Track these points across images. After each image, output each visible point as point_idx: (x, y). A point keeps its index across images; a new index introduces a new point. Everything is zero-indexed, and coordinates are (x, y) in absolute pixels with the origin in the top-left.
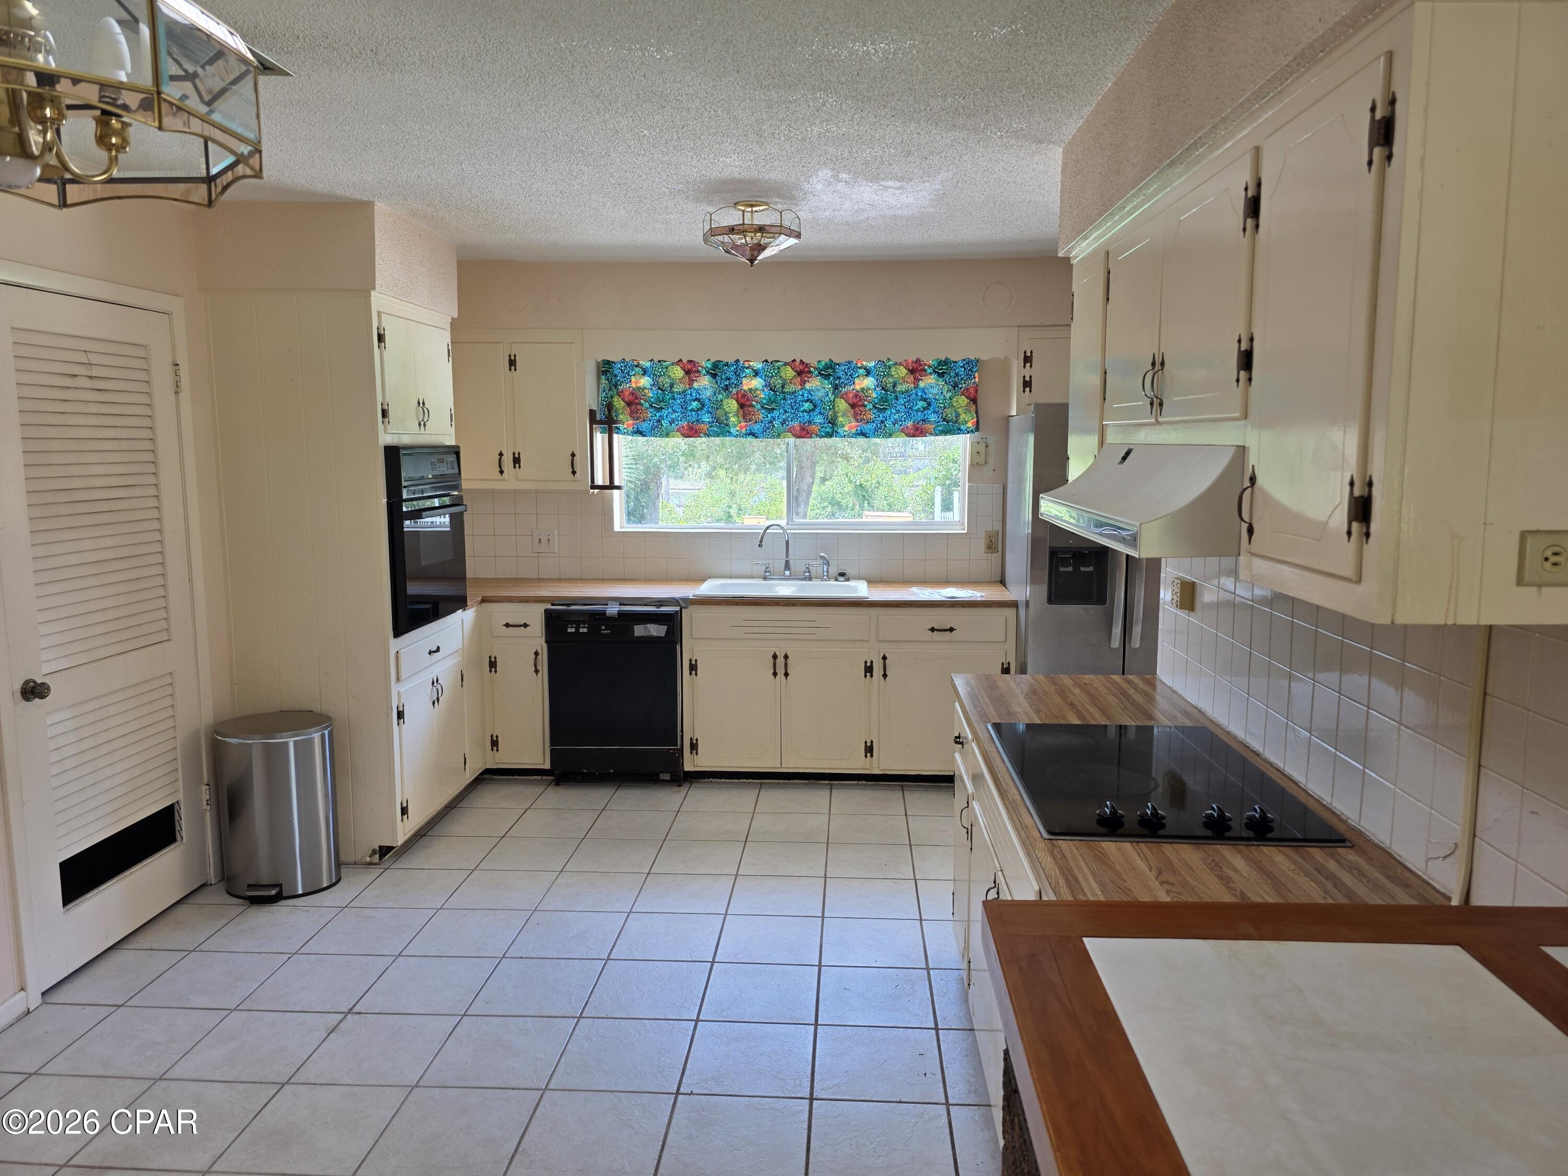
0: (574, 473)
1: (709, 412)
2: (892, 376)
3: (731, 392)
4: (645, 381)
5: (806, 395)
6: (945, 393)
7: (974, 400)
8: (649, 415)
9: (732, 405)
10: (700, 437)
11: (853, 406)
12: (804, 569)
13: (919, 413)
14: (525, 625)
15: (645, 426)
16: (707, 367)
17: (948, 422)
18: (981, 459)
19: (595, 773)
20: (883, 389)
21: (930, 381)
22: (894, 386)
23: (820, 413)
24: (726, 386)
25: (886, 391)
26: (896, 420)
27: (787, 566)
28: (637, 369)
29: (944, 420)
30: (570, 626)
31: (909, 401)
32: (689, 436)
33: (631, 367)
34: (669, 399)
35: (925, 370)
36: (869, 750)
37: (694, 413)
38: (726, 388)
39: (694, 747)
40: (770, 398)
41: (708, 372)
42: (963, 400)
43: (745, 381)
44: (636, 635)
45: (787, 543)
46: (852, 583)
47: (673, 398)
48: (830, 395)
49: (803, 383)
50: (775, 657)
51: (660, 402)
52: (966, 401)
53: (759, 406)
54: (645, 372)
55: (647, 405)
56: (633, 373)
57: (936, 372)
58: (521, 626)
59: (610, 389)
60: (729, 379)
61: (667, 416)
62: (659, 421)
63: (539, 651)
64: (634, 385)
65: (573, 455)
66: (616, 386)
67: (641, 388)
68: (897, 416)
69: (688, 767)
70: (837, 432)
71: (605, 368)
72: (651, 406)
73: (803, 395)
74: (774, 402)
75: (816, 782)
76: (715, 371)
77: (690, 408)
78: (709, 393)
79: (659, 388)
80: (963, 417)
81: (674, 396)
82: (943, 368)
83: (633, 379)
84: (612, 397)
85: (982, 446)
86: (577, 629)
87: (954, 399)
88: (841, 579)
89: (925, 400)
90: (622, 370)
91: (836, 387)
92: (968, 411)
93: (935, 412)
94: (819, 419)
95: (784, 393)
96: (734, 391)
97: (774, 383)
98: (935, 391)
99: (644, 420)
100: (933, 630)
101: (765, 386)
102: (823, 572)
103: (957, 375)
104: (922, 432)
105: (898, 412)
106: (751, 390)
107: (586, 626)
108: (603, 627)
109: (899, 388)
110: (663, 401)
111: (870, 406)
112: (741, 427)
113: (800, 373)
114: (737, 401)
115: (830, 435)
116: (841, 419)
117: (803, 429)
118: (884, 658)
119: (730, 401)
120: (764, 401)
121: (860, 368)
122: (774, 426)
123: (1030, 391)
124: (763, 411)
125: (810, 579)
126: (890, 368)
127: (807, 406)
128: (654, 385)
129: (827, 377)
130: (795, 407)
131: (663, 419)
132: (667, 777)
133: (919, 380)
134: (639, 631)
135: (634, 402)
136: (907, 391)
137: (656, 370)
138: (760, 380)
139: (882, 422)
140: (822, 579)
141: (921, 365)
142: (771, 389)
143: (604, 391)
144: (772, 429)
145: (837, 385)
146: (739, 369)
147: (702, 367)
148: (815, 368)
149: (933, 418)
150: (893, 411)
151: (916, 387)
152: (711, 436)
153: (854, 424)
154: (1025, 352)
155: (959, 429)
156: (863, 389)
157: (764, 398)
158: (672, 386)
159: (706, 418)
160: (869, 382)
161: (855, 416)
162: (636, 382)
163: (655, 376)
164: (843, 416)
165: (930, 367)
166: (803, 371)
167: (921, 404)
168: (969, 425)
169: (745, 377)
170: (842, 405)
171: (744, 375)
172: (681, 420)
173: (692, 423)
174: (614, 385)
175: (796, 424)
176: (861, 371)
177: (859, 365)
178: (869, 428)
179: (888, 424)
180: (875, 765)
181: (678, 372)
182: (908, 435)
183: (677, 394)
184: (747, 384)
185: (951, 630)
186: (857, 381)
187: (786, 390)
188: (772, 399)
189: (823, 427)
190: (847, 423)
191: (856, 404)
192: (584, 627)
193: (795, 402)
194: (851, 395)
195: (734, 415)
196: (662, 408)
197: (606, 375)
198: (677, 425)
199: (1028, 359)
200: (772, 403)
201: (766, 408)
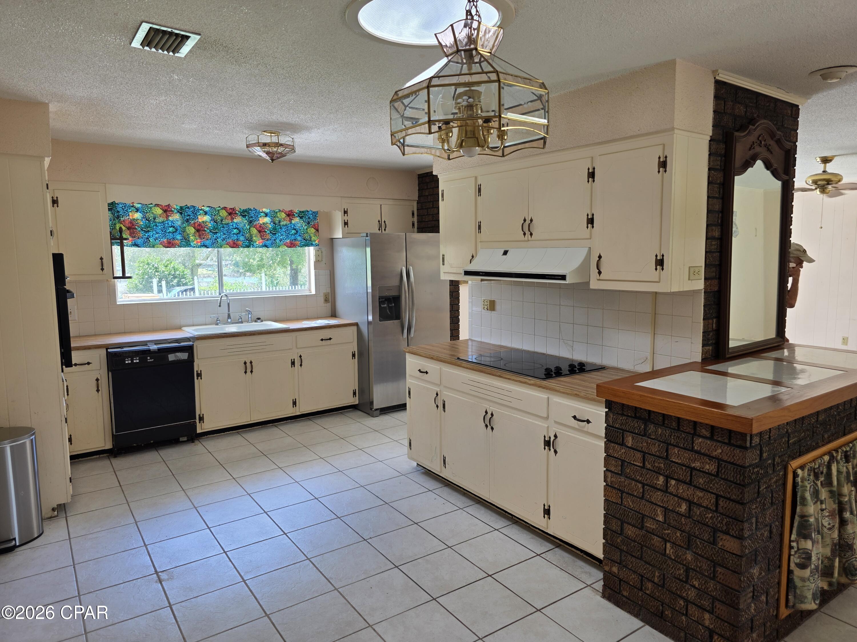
0: (102, 269)
1: (180, 234)
2: (278, 217)
3: (190, 223)
4: (138, 216)
5: (234, 225)
6: (304, 226)
7: (317, 230)
8: (141, 235)
9: (191, 230)
10: (176, 247)
11: (260, 232)
12: (238, 317)
13: (293, 236)
14: (89, 363)
15: (139, 241)
16: (177, 209)
17: (306, 240)
18: (320, 259)
19: (141, 445)
20: (274, 223)
21: (296, 220)
22: (279, 222)
23: (243, 235)
24: (188, 219)
25: (275, 224)
26: (281, 239)
27: (229, 317)
28: (133, 208)
29: (304, 239)
30: (127, 359)
31: (287, 230)
32: (168, 247)
33: (129, 207)
34: (153, 226)
35: (294, 215)
36: (294, 403)
37: (171, 234)
38: (187, 221)
39: (201, 419)
40: (214, 227)
41: (178, 211)
42: (313, 230)
43: (199, 217)
44: (170, 360)
45: (229, 304)
46: (264, 323)
47: (156, 226)
48: (247, 226)
49: (232, 219)
50: (245, 363)
51: (147, 228)
52: (314, 230)
53: (208, 231)
54: (137, 210)
55: (139, 229)
56: (130, 210)
57: (299, 216)
58: (85, 364)
59: (114, 220)
60: (189, 216)
61: (152, 235)
62: (148, 238)
63: (99, 378)
64: (131, 218)
65: (101, 259)
66: (118, 217)
67: (135, 219)
68: (281, 237)
69: (199, 431)
70: (253, 245)
71: (112, 206)
72: (142, 229)
73: (233, 226)
74: (217, 228)
75: (265, 425)
76: (181, 211)
77: (168, 231)
78: (179, 223)
79: (147, 220)
80: (313, 238)
81: (156, 224)
82: (302, 215)
83: (130, 214)
84: (115, 224)
85: (320, 251)
86: (132, 360)
87: (308, 230)
88: (259, 321)
89: (295, 229)
90: (123, 209)
91: (250, 222)
92: (315, 235)
93: (300, 236)
94: (242, 238)
95: (223, 224)
96: (192, 222)
97: (216, 218)
98: (299, 225)
99: (138, 238)
100: (322, 340)
101: (211, 220)
102: (249, 318)
103: (309, 218)
104: (294, 245)
105: (282, 235)
106: (203, 222)
107: (138, 358)
108: (149, 358)
109: (282, 223)
110: (149, 227)
111: (268, 232)
112: (197, 242)
113: (230, 214)
114: (194, 228)
115: (248, 247)
116: (254, 238)
117: (234, 243)
118: (300, 356)
119: (190, 228)
120: (211, 228)
121: (261, 212)
122: (218, 242)
123: (348, 227)
124: (211, 234)
125: (242, 322)
126: (276, 213)
127: (235, 231)
128: (143, 218)
129: (244, 216)
130: (229, 232)
131: (150, 237)
132: (185, 439)
133: (292, 220)
134: (172, 357)
135: (132, 227)
136: (286, 225)
137: (144, 209)
138: (208, 216)
139: (275, 240)
140: (248, 322)
141: (292, 212)
142: (215, 222)
143: (111, 221)
144: (217, 243)
145: (251, 221)
146: (195, 211)
147: (174, 209)
148: (239, 212)
149: (299, 238)
150: (279, 234)
151: (291, 223)
152: (182, 247)
153: (261, 241)
154: (344, 209)
155: (312, 244)
156: (264, 223)
157: (211, 227)
158: (154, 219)
159: (179, 237)
160: (267, 220)
161: (261, 236)
162: (132, 216)
163: (143, 212)
164: (255, 237)
165: (297, 213)
166: (232, 213)
167: (293, 231)
168: (317, 242)
169: (200, 215)
170: (254, 231)
171: (199, 214)
172: (162, 238)
173: (170, 240)
174: (116, 217)
175: (230, 240)
176: (262, 214)
177: (261, 211)
178: (268, 243)
179: (278, 241)
180: (298, 410)
181: (158, 211)
182: (287, 247)
183: (158, 223)
184: (201, 219)
185: (330, 339)
186: (260, 219)
187: (224, 223)
188: (216, 227)
189: (244, 242)
190: (258, 240)
191: (261, 230)
192: (136, 359)
193: (229, 229)
194: (258, 226)
195: (192, 236)
196: (149, 231)
197: (111, 211)
198: (160, 241)
199: (345, 212)
200: (216, 229)
201: (213, 232)
